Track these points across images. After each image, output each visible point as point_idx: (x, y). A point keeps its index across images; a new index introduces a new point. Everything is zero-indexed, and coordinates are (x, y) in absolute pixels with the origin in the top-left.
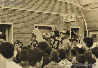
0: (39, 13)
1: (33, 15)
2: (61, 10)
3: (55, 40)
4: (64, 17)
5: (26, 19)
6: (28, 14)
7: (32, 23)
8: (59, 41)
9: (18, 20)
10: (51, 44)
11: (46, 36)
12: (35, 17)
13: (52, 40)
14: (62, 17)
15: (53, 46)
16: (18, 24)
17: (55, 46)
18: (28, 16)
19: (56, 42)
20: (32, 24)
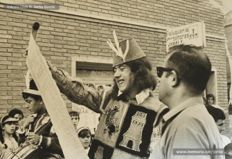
0: (92, 21)
1: (69, 27)
2: (160, 15)
3: (133, 109)
4: (168, 36)
5: (45, 36)
6: (52, 21)
7: (65, 51)
8: (151, 115)
9: (17, 42)
10: (112, 129)
11: (90, 89)
12: (75, 32)
13: (116, 110)
14: (162, 35)
15: (120, 139)
16: (14, 55)
17: (134, 139)
18: (52, 29)
19: (140, 119)
20: (66, 55)
